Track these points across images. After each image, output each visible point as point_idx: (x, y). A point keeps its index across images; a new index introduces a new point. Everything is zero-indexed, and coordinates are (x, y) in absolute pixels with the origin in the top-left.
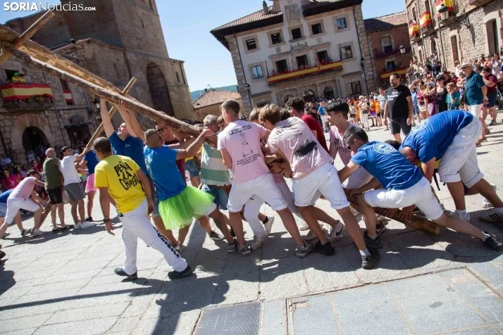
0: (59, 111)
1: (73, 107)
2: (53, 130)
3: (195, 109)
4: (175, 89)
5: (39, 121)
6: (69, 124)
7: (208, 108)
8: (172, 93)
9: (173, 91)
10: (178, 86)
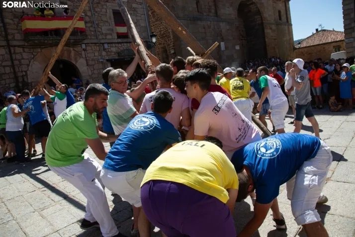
0: (103, 44)
1: (125, 40)
2: (90, 63)
3: (295, 49)
4: (274, 27)
5: (73, 54)
6: (117, 58)
7: (312, 48)
8: (268, 31)
9: (271, 29)
10: (277, 24)
